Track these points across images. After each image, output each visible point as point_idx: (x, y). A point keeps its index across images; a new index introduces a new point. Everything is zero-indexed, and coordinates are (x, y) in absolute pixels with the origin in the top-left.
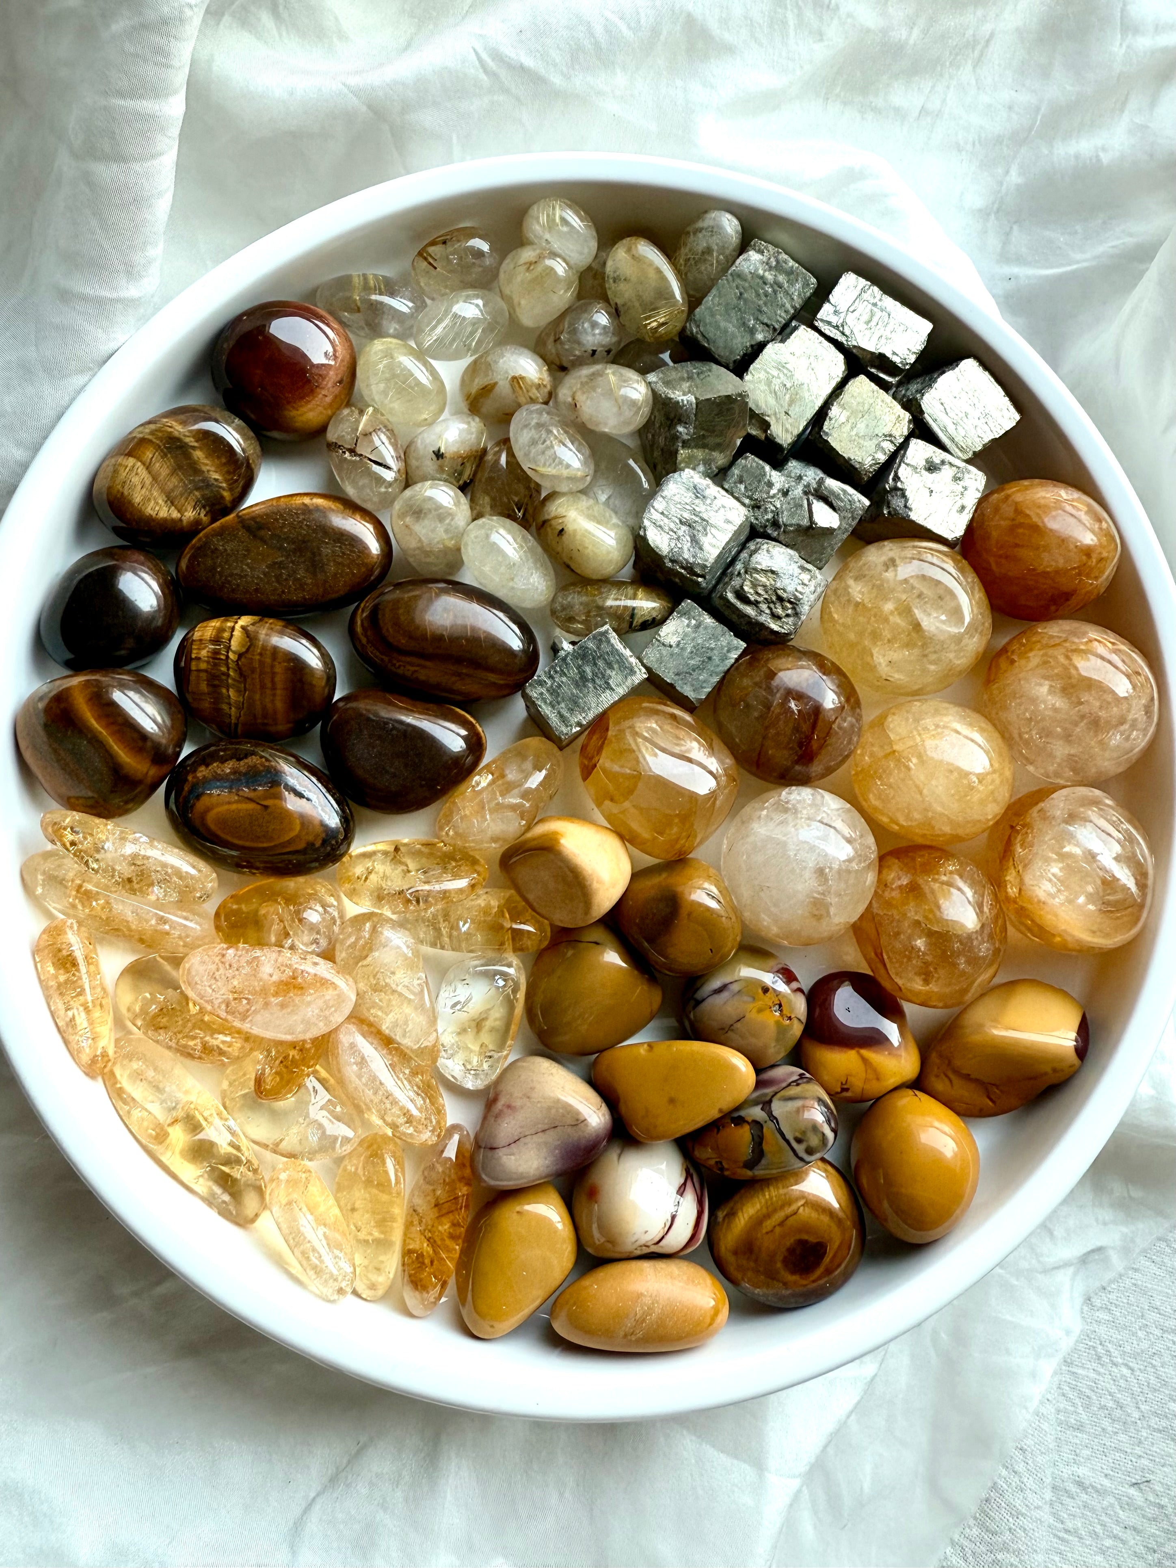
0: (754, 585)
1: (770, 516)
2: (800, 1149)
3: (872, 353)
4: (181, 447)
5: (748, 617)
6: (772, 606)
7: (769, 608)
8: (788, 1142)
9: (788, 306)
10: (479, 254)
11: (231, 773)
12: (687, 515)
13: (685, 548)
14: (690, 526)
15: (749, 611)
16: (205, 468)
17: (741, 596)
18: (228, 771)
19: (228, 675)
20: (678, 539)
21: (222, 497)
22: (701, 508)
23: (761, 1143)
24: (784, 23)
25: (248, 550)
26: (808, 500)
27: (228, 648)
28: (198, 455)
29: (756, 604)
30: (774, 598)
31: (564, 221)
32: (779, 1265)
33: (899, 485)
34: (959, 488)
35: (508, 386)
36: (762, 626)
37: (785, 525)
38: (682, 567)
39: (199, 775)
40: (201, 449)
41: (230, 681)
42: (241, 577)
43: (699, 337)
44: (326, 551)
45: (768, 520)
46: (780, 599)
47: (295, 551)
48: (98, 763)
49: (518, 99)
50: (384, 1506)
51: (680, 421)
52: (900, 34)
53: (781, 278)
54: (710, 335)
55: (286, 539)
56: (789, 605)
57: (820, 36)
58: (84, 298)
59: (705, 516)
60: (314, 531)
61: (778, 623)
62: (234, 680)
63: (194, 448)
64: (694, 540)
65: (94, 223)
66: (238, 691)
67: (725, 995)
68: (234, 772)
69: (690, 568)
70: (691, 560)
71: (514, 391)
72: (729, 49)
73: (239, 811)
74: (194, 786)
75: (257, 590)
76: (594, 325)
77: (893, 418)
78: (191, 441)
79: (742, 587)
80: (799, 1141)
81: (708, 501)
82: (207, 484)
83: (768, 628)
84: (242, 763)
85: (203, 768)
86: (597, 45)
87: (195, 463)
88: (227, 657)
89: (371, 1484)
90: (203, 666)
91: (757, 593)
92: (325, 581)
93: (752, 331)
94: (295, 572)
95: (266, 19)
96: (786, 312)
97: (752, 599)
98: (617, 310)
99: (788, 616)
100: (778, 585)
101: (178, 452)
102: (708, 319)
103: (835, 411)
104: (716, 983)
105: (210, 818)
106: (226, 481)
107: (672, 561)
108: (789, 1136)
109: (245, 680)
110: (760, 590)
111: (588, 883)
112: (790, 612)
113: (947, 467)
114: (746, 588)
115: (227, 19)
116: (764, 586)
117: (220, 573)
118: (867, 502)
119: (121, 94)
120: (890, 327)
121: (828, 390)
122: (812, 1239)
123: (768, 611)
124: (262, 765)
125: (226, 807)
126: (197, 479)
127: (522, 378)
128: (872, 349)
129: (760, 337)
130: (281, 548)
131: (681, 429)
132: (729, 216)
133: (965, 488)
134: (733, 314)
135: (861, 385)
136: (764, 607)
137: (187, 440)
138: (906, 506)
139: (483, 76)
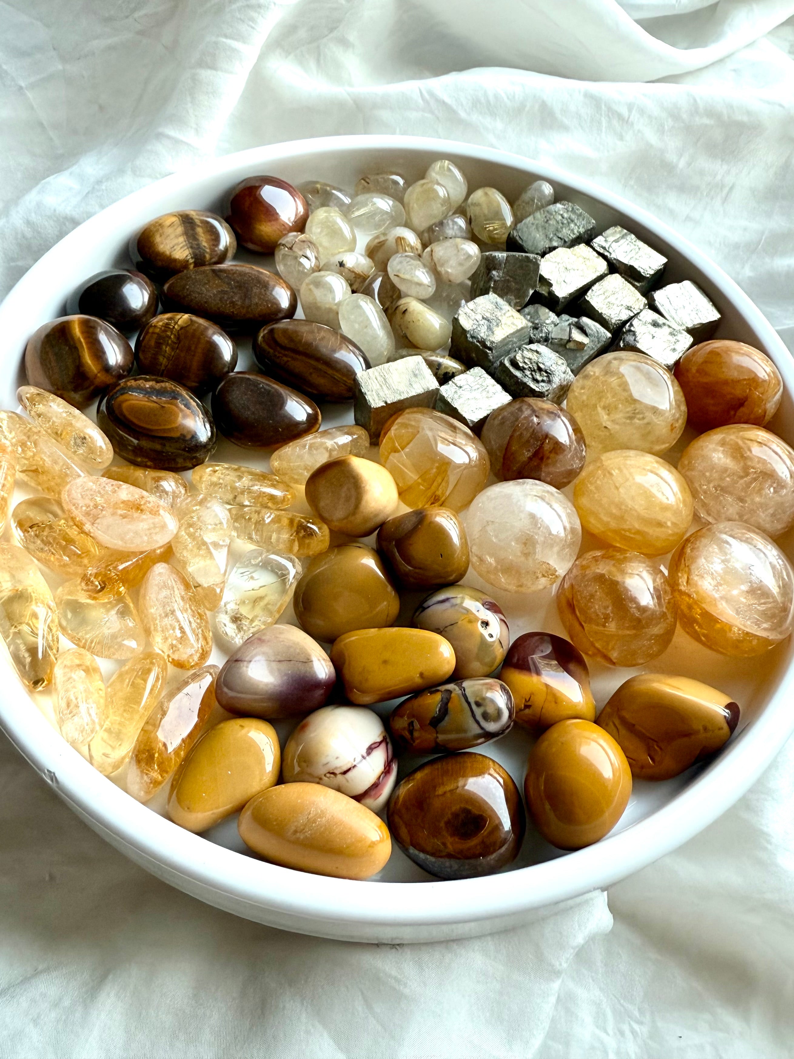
0: (524, 357)
1: (544, 335)
2: (478, 712)
3: (626, 265)
4: (191, 223)
5: (516, 377)
6: (533, 373)
7: (532, 375)
8: (469, 703)
9: (576, 231)
10: (396, 183)
11: (150, 388)
12: (488, 315)
13: (482, 331)
14: (488, 321)
15: (518, 374)
16: (201, 239)
17: (514, 363)
18: (147, 386)
19: (170, 338)
20: (479, 325)
21: (205, 257)
22: (499, 314)
23: (447, 704)
24: (600, 123)
25: (209, 281)
26: (570, 329)
27: (176, 323)
28: (200, 230)
29: (522, 369)
30: (536, 368)
31: (449, 170)
32: (442, 824)
33: (632, 329)
34: (673, 339)
35: (394, 241)
36: (525, 385)
37: (552, 339)
38: (478, 341)
39: (129, 384)
40: (202, 227)
41: (170, 342)
42: (199, 293)
43: (517, 238)
44: (255, 290)
45: (542, 337)
46: (540, 369)
47: (236, 287)
48: (69, 362)
49: (438, 118)
50: (35, 1021)
51: (495, 269)
52: (672, 157)
53: (573, 217)
54: (524, 238)
55: (234, 280)
56: (545, 374)
57: (621, 138)
58: (169, 137)
59: (500, 318)
60: (252, 279)
61: (537, 385)
62: (172, 341)
63: (199, 226)
64: (489, 328)
65: (189, 99)
66: (173, 349)
67: (447, 605)
68: (151, 387)
69: (483, 343)
70: (485, 337)
71: (397, 245)
72: (566, 128)
73: (145, 405)
74: (123, 388)
75: (206, 302)
76: (455, 223)
77: (635, 299)
78: (198, 222)
79: (515, 357)
80: (478, 704)
81: (504, 312)
82: (199, 246)
83: (529, 386)
84: (158, 384)
85: (133, 381)
86: (488, 102)
87: (196, 234)
88: (174, 327)
89: (33, 1001)
90: (157, 330)
91: (525, 362)
92: (250, 306)
93: (551, 240)
94: (232, 297)
95: (312, 65)
96: (574, 234)
97: (521, 365)
98: (470, 219)
99: (543, 381)
100: (540, 360)
101: (188, 225)
102: (525, 229)
103: (595, 288)
104: (441, 597)
105: (125, 405)
106: (210, 249)
107: (473, 337)
108: (472, 700)
109: (180, 342)
110: (526, 361)
111: (363, 485)
112: (545, 378)
113: (666, 327)
114: (518, 358)
115: (292, 56)
116: (530, 359)
117: (187, 289)
118: (609, 335)
119: (226, 36)
120: (639, 254)
121: (594, 277)
122: (476, 812)
123: (530, 376)
124: (171, 388)
125: (137, 402)
126: (194, 242)
127: (404, 239)
128: (625, 261)
129: (555, 244)
130: (229, 284)
131: (494, 273)
132: (548, 185)
133: (678, 341)
134: (540, 229)
135: (616, 279)
136: (528, 373)
137: (196, 221)
138: (635, 340)
139: (420, 101)
